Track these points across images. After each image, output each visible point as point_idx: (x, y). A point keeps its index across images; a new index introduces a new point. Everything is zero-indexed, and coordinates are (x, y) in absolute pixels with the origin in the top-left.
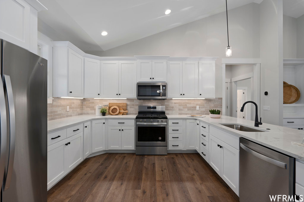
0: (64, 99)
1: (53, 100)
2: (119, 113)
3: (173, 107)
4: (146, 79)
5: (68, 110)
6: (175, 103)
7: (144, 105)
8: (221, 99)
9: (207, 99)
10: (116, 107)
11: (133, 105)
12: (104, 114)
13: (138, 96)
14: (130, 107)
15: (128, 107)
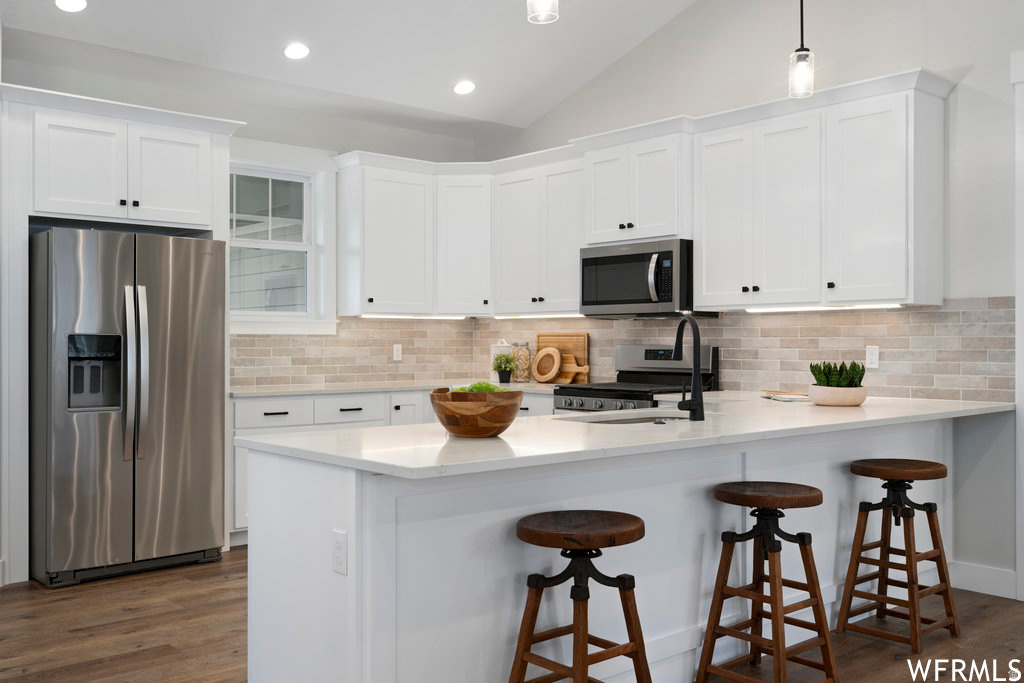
0: (381, 321)
1: (338, 326)
2: (561, 373)
4: (607, 236)
5: (397, 356)
9: (922, 307)
10: (551, 351)
12: (503, 374)
13: (586, 302)
15: (595, 352)
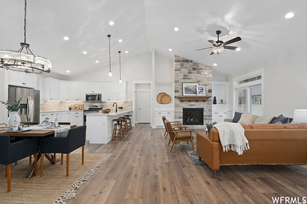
0: (49, 102)
1: (44, 102)
2: (79, 109)
3: (107, 106)
4: (90, 93)
5: (51, 107)
6: (108, 104)
7: (92, 105)
8: (132, 102)
10: (77, 106)
11: (87, 105)
12: (70, 109)
13: (86, 100)
14: (85, 106)
15: (84, 106)
